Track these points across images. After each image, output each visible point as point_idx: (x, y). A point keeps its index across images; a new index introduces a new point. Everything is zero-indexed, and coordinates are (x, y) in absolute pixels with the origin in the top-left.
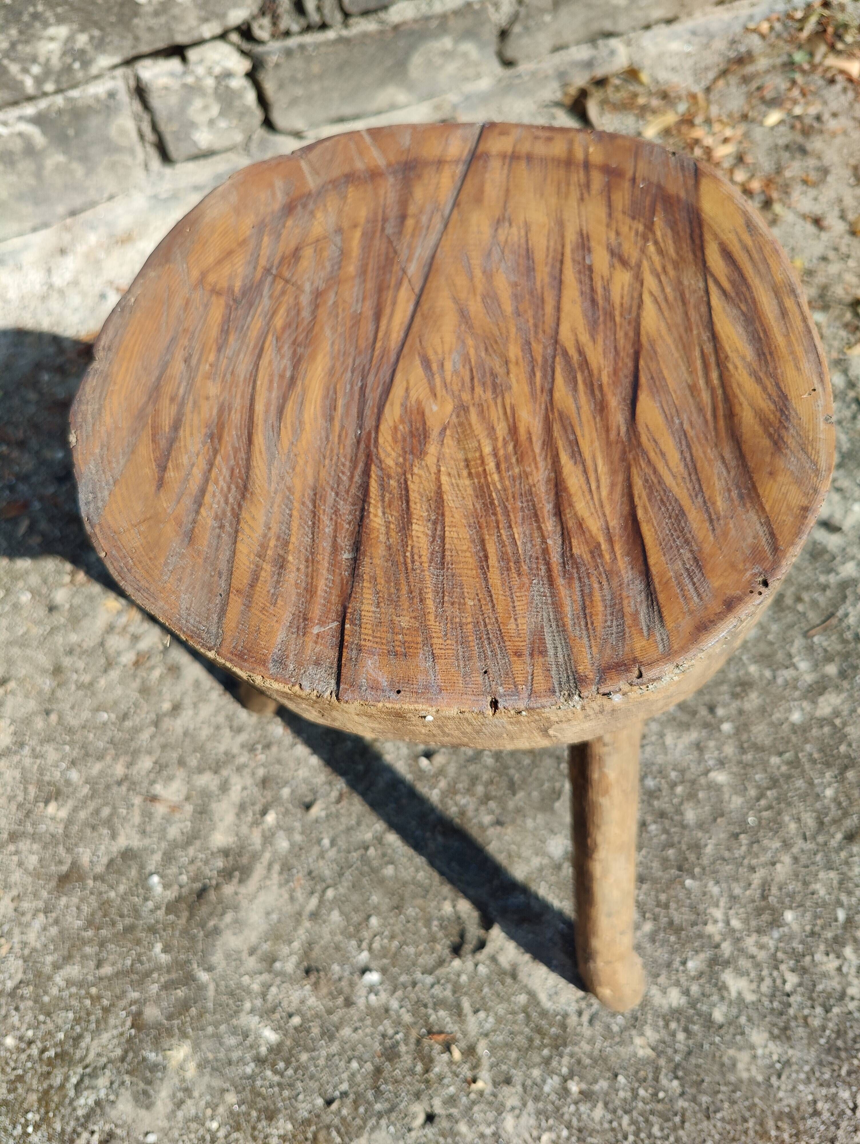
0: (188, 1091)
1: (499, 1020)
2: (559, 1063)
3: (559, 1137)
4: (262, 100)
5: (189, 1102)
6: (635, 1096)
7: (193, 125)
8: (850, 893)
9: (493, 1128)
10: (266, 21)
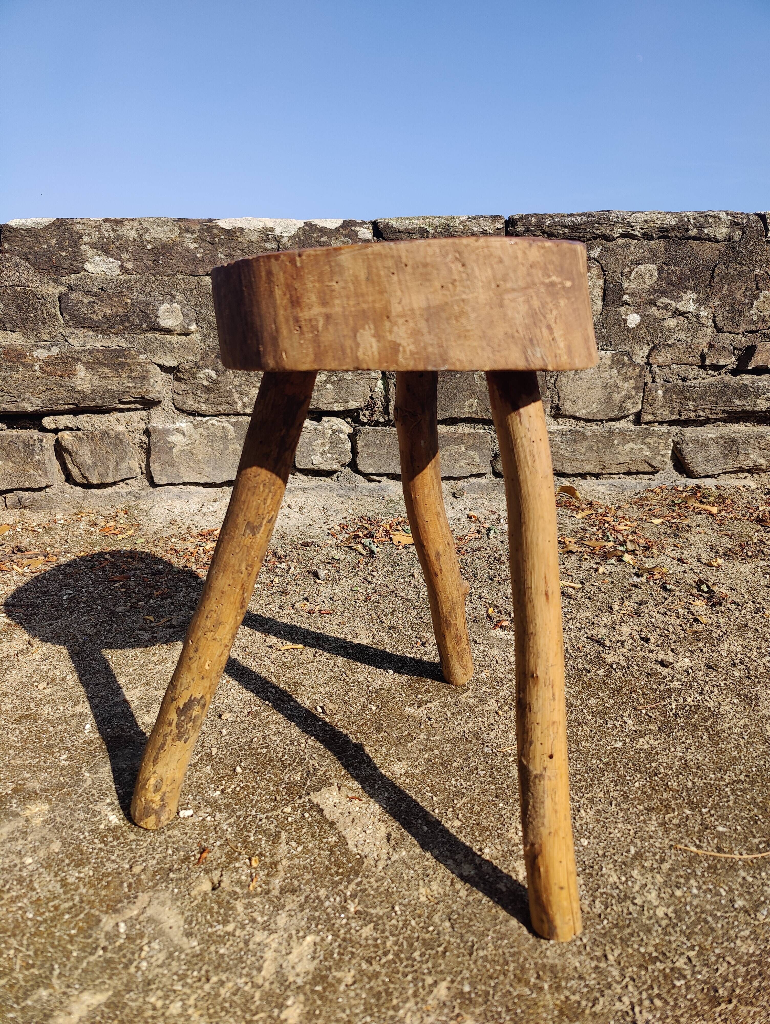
0: (24, 834)
1: (306, 850)
2: (346, 888)
3: (323, 940)
4: (354, 451)
5: (21, 841)
6: (406, 924)
7: (314, 452)
8: (642, 839)
9: (266, 918)
10: (367, 413)
